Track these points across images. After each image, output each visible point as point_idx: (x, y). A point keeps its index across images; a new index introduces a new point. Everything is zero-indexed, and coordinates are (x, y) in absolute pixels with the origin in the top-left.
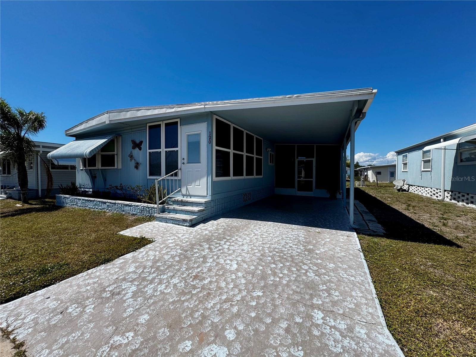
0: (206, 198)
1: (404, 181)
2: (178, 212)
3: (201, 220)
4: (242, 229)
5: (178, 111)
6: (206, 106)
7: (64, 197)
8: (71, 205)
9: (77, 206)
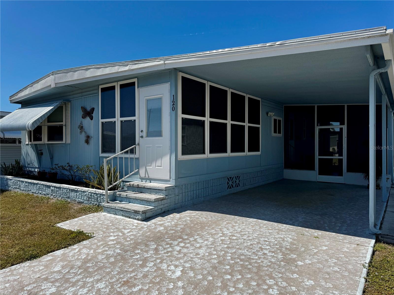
0: (169, 183)
2: (131, 200)
3: (159, 211)
4: (209, 227)
5: (133, 70)
6: (166, 62)
7: (6, 178)
8: (13, 189)
9: (20, 189)
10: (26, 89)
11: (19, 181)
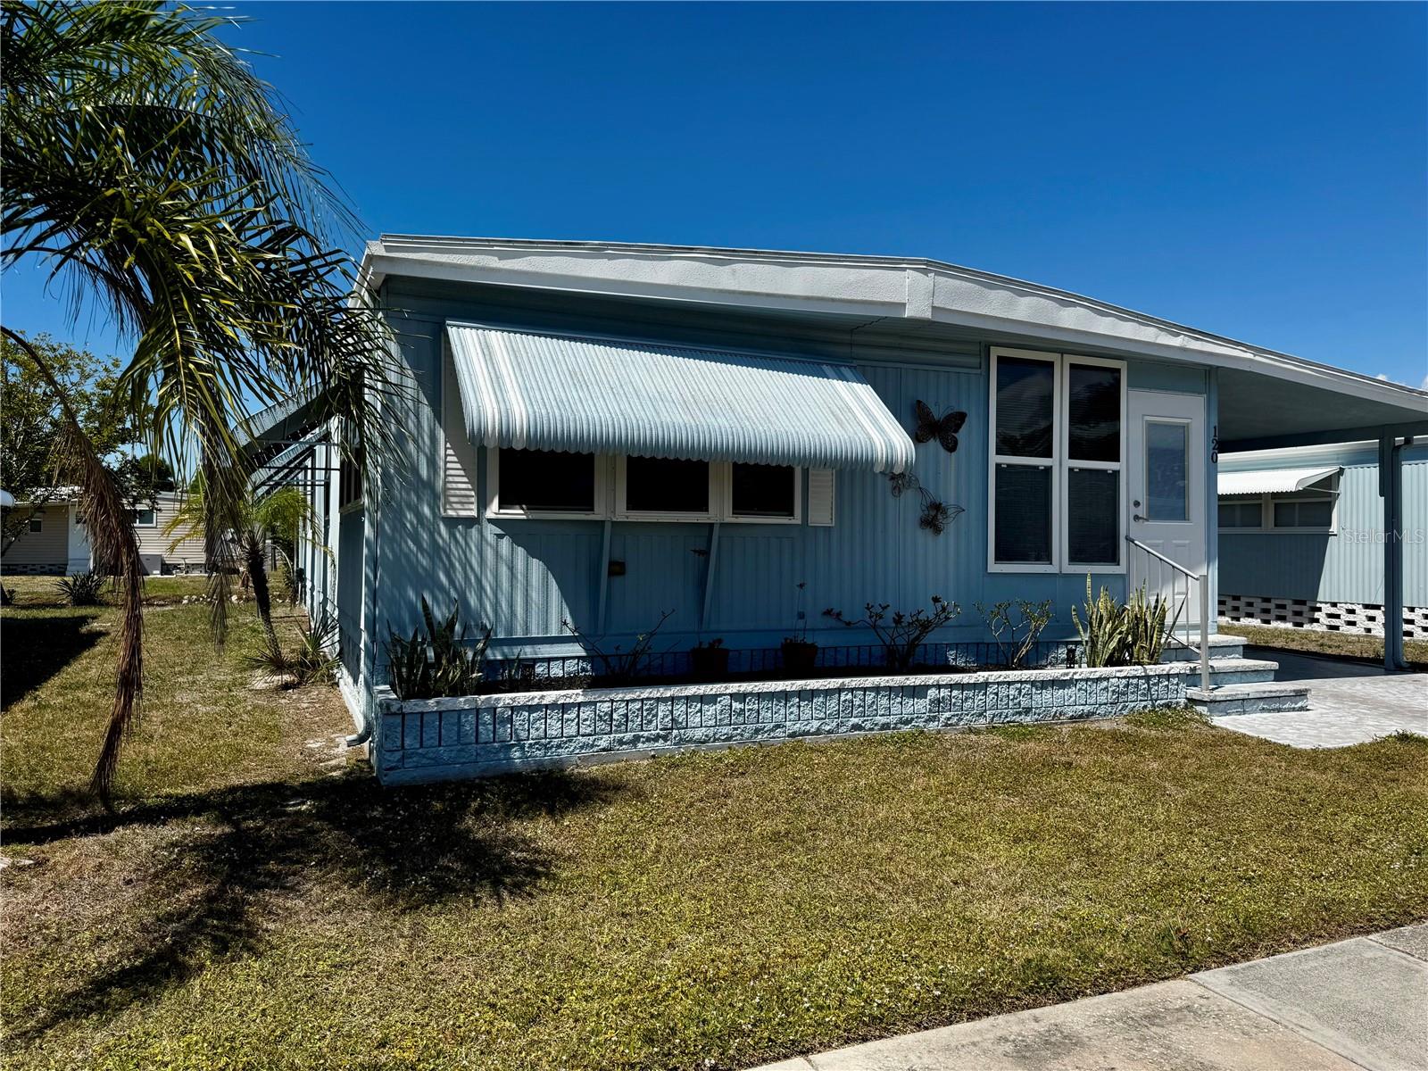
5: (1187, 350)
7: (512, 708)
8: (604, 750)
9: (681, 739)
10: (647, 253)
11: (664, 700)
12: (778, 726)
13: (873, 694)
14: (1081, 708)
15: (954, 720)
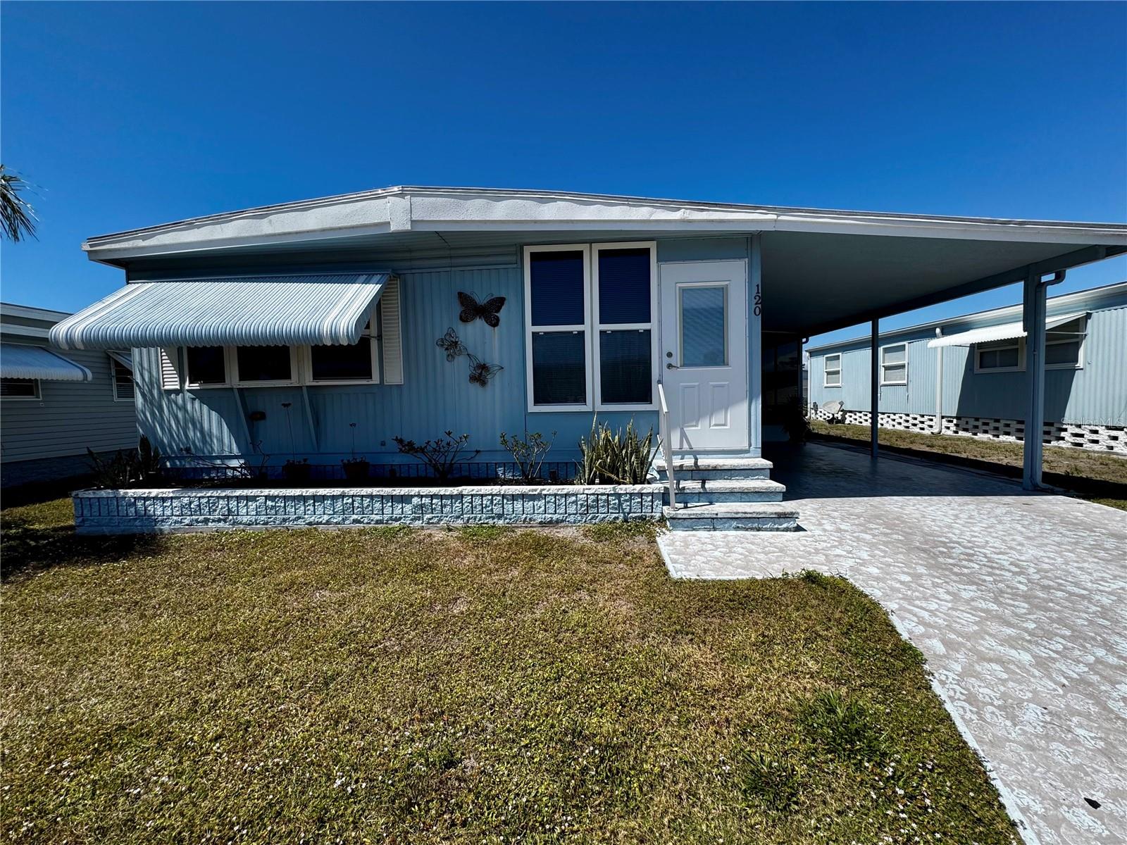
0: (748, 455)
1: (841, 403)
2: (714, 497)
5: (691, 222)
6: (779, 218)
7: (135, 498)
8: (187, 525)
9: (234, 522)
10: (218, 221)
11: (223, 498)
12: (299, 518)
13: (368, 500)
14: (550, 516)
15: (435, 520)
